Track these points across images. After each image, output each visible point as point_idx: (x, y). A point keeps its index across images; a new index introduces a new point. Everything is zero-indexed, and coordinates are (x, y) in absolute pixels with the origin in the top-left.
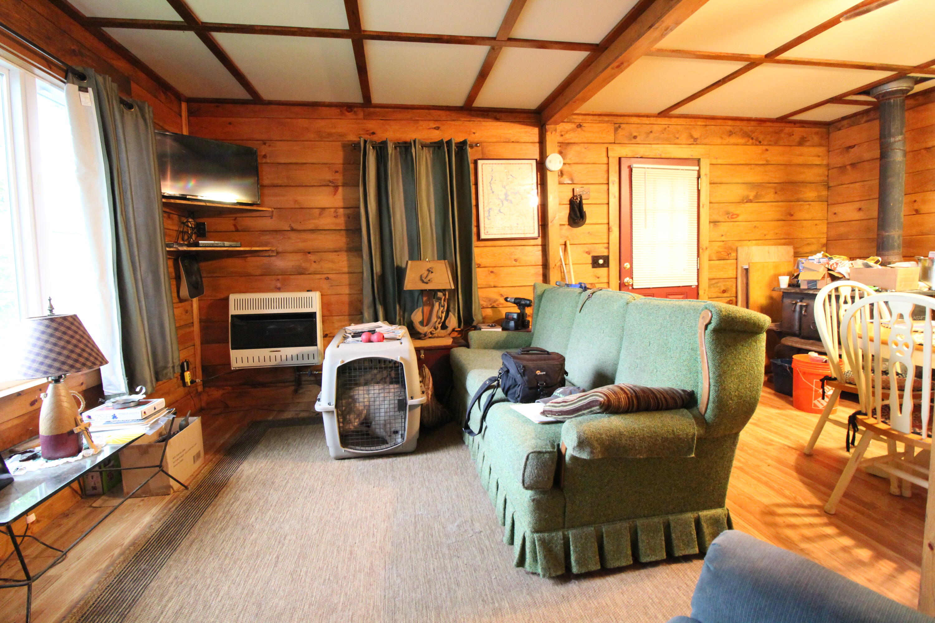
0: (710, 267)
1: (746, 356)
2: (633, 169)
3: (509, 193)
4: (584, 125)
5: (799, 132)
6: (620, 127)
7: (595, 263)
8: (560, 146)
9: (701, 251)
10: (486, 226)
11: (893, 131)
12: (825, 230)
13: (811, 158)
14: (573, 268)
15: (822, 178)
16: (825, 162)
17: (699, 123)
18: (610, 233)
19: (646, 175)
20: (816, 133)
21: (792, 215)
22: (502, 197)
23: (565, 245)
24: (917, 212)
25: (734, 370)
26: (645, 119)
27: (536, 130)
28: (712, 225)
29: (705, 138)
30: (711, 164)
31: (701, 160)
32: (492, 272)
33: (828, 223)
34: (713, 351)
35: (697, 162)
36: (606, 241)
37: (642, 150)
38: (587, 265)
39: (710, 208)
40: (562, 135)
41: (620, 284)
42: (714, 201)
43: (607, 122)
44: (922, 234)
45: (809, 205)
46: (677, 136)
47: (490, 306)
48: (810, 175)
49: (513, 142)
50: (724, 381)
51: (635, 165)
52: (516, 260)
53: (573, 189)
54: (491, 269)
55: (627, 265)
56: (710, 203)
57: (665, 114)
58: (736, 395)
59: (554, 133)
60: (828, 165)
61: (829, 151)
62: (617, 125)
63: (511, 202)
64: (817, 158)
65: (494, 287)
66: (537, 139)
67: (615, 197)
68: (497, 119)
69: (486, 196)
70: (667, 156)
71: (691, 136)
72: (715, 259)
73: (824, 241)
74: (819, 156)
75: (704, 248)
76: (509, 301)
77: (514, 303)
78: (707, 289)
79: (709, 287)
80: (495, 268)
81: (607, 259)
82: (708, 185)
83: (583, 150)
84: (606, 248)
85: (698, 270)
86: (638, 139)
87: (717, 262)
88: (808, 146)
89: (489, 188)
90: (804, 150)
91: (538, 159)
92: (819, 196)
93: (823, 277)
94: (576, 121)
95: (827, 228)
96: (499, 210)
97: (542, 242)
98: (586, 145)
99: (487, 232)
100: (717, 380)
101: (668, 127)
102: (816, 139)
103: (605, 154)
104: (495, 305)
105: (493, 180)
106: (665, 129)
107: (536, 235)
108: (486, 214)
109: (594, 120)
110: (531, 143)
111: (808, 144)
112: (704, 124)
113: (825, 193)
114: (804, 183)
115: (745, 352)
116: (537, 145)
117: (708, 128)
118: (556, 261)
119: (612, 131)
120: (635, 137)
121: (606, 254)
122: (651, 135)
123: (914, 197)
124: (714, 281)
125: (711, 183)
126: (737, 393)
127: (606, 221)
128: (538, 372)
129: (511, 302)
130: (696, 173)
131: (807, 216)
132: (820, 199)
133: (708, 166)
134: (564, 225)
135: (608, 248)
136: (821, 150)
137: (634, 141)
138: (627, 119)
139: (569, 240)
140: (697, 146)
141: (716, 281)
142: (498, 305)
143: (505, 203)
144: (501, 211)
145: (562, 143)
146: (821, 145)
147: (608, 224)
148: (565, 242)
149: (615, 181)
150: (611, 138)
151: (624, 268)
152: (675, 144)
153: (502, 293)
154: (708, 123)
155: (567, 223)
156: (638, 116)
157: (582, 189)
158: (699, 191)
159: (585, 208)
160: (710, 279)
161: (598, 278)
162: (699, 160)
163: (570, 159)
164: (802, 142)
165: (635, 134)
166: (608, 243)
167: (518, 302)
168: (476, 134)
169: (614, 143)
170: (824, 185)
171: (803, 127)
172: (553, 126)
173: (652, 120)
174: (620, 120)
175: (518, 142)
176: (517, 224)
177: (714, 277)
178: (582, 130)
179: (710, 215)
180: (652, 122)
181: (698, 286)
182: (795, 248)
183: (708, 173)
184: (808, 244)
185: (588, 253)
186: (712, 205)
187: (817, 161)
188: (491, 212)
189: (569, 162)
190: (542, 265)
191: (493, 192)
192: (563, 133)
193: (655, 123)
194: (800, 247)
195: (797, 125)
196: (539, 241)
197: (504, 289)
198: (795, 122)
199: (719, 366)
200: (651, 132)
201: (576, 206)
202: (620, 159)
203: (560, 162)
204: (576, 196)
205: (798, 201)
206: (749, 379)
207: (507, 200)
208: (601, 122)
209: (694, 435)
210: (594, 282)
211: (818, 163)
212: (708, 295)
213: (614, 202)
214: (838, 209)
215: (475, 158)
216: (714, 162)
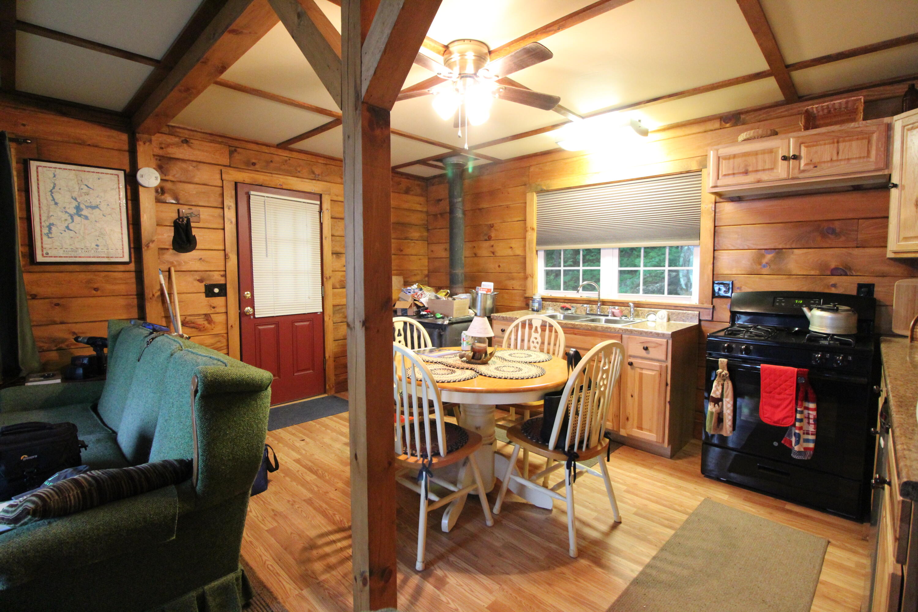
0: (334, 295)
1: (243, 417)
2: (251, 196)
3: (82, 206)
4: (192, 141)
5: (405, 183)
6: (235, 151)
7: (209, 292)
8: (160, 160)
9: (325, 279)
10: (44, 246)
11: (456, 193)
12: (426, 264)
13: (416, 205)
14: (178, 298)
15: (424, 222)
16: (425, 209)
17: (320, 161)
18: (227, 260)
19: (266, 203)
20: (419, 185)
21: (402, 251)
22: (73, 211)
23: (169, 271)
24: (476, 255)
25: (227, 434)
26: (264, 147)
27: (125, 137)
28: (334, 256)
29: (326, 176)
30: (331, 200)
31: (323, 196)
32: (57, 305)
33: (429, 258)
34: (201, 419)
35: (319, 197)
36: (223, 269)
37: (260, 178)
38: (201, 294)
39: (332, 241)
40: (162, 148)
41: (240, 313)
42: (336, 234)
43: (220, 143)
44: (479, 272)
45: (414, 242)
46: (299, 170)
47: (55, 348)
48: (414, 218)
49: (89, 145)
50: (213, 449)
51: (252, 193)
52: (96, 289)
53: (178, 210)
54: (56, 301)
55: (248, 294)
56: (332, 236)
57: (285, 145)
58: (229, 460)
59: (147, 144)
60: (427, 212)
61: (427, 201)
62: (233, 148)
63: (86, 218)
64: (419, 205)
65: (62, 323)
66: (126, 147)
67: (231, 222)
68: (64, 114)
69: (44, 208)
70: (288, 187)
71: (313, 173)
72: (338, 287)
73: (426, 272)
74: (421, 204)
75: (328, 277)
76: (81, 342)
77: (87, 343)
78: (332, 315)
79: (334, 313)
80: (63, 300)
81: (223, 289)
82: (330, 220)
83: (191, 168)
84: (222, 276)
85: (323, 298)
86: (257, 166)
87: (341, 290)
88: (413, 195)
89: (50, 198)
90: (409, 197)
91: (128, 170)
92: (421, 236)
93: (411, 306)
94: (181, 135)
95: (428, 262)
96: (67, 227)
97: (136, 267)
98: (194, 164)
99: (47, 254)
100: (205, 449)
101: (289, 160)
102: (419, 191)
103: (218, 176)
104: (63, 346)
105: (57, 188)
106: (286, 161)
107: (126, 259)
108: (45, 231)
109: (204, 138)
110: (117, 150)
111: (412, 193)
112: (325, 162)
113: (425, 234)
114: (410, 225)
115: (242, 412)
116: (127, 154)
117: (328, 166)
118: (154, 291)
119: (227, 153)
120: (254, 164)
121: (222, 282)
122: (272, 165)
123: (474, 244)
124: (338, 308)
125: (332, 218)
126: (231, 457)
127: (222, 247)
128: (24, 457)
129: (84, 343)
130: (317, 208)
131: (413, 252)
132: (422, 239)
133: (329, 201)
134: (168, 249)
135: (225, 276)
136: (421, 199)
137: (252, 168)
138: (244, 145)
139: (175, 266)
140: (318, 182)
141: (340, 307)
142: (67, 346)
143: (76, 218)
144: (71, 227)
145: (163, 156)
146: (422, 195)
147: (225, 250)
148: (169, 269)
149: (231, 206)
150: (226, 161)
151: (245, 297)
152: (297, 177)
153: (74, 330)
154: (328, 163)
155: (172, 247)
156: (257, 143)
157: (190, 211)
158: (321, 224)
159: (194, 232)
160: (334, 306)
161: (214, 308)
162: (321, 195)
163: (174, 176)
164: (407, 191)
165: (254, 161)
166: (225, 271)
167: (93, 342)
168: (27, 127)
169: (230, 166)
170: (424, 228)
171: (408, 179)
172: (146, 136)
173: (273, 150)
174: (236, 144)
175: (96, 146)
176: (97, 245)
177: (339, 304)
178: (189, 146)
179: (333, 247)
180: (272, 152)
181: (323, 313)
182: (404, 278)
183: (329, 208)
184: (415, 275)
185: (201, 281)
186: (333, 238)
187: (419, 208)
188: (54, 229)
189: (173, 179)
190: (137, 295)
191: (56, 204)
192: (163, 146)
193: (276, 153)
194: (409, 277)
195: (404, 177)
196: (132, 267)
197: (78, 326)
198: (402, 174)
199: (207, 434)
200: (271, 161)
201: (181, 230)
202: (236, 183)
203: (156, 178)
204: (182, 218)
205: (406, 239)
206: (246, 439)
207: (80, 216)
208: (212, 141)
209: (174, 515)
210: (209, 312)
211: (420, 209)
212: (333, 321)
213: (230, 228)
214: (434, 247)
215: (26, 157)
216: (335, 198)
